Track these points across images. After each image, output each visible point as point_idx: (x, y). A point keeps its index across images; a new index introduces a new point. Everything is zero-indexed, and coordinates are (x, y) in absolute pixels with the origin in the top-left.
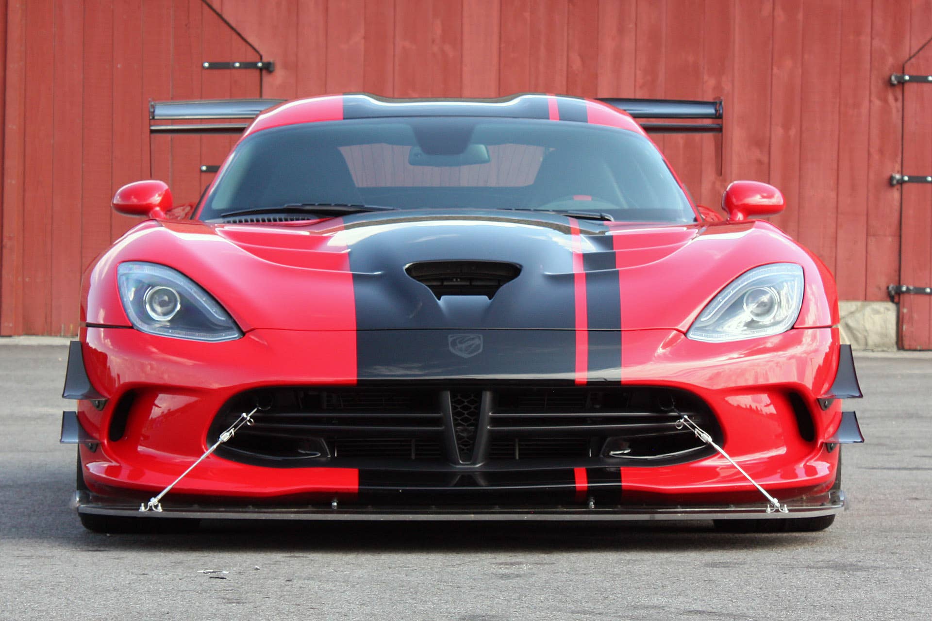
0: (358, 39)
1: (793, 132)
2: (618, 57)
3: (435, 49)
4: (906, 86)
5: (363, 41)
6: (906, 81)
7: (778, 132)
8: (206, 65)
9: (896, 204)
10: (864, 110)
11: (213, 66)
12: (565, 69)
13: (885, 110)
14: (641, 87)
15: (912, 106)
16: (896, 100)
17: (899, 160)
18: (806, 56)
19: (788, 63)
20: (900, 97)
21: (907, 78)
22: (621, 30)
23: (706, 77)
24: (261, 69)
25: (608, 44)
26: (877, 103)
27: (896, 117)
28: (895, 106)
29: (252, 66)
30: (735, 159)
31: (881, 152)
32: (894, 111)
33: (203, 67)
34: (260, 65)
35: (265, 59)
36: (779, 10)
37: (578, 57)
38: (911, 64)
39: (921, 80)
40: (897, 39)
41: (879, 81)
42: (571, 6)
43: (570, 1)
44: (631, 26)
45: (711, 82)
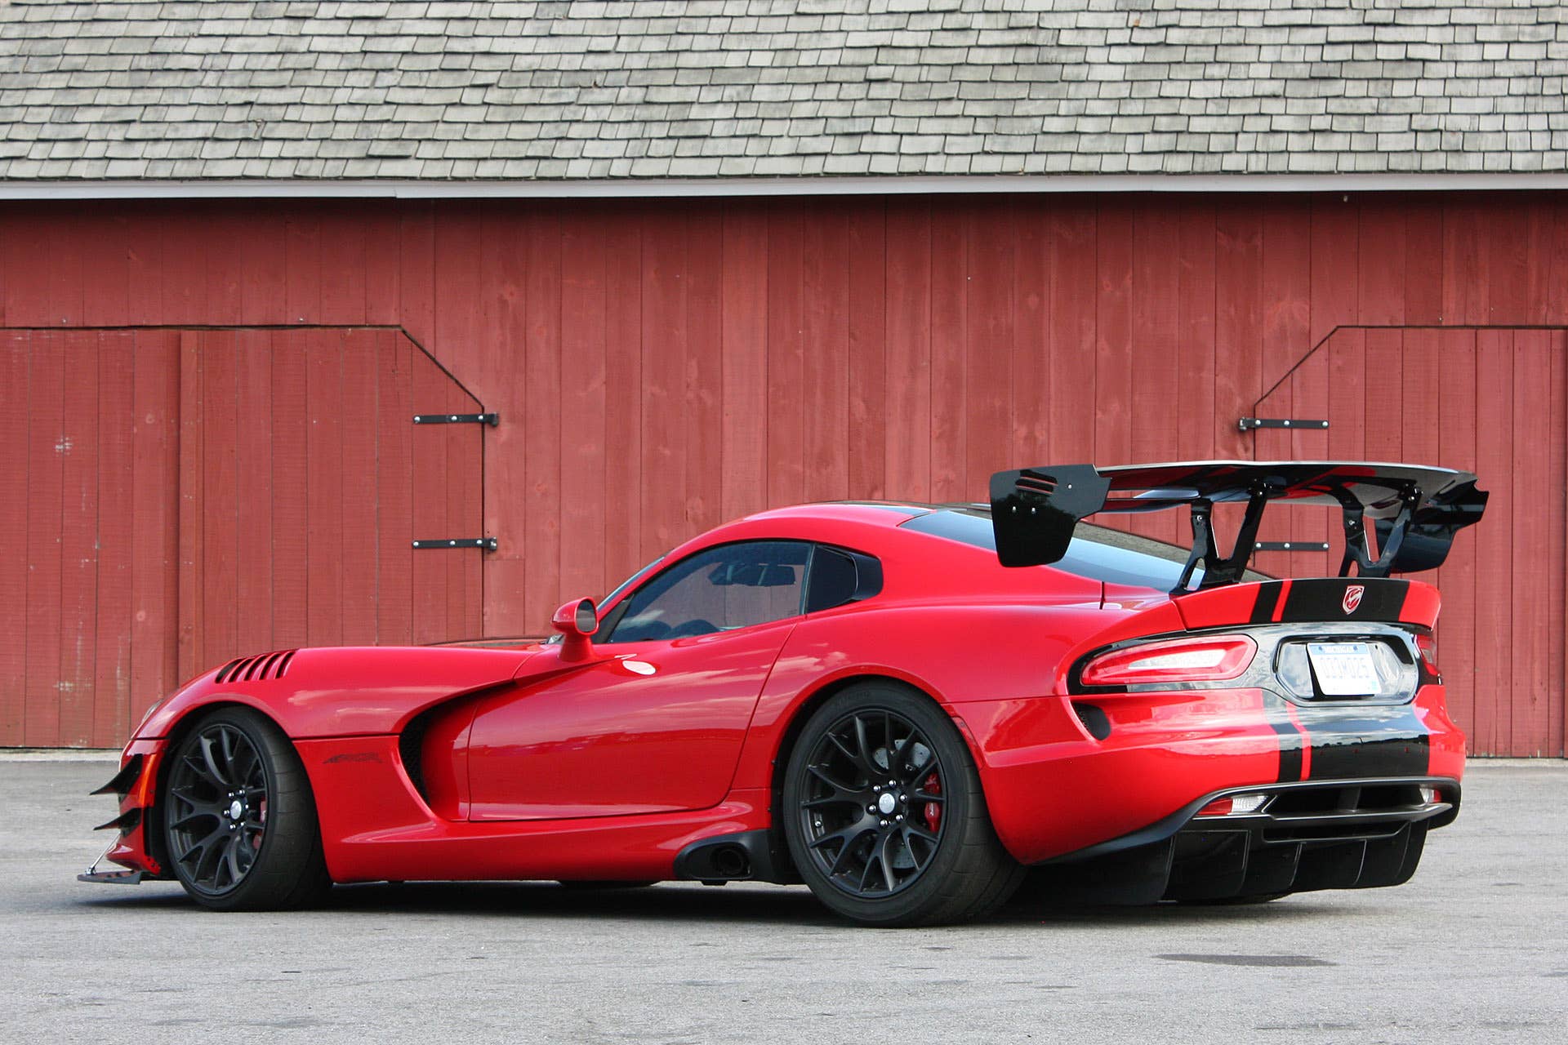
0: (598, 384)
2: (910, 401)
3: (691, 395)
4: (1258, 432)
5: (604, 387)
6: (1258, 427)
8: (418, 419)
11: (426, 420)
12: (846, 417)
14: (937, 438)
16: (1246, 449)
18: (1137, 398)
19: (1115, 406)
20: (1251, 446)
21: (1258, 422)
22: (913, 370)
23: (1015, 426)
24: (483, 423)
25: (898, 388)
28: (1245, 456)
29: (472, 419)
31: (1229, 513)
33: (414, 421)
34: (481, 417)
35: (487, 412)
36: (1102, 343)
37: (862, 404)
38: (1263, 405)
39: (1278, 424)
40: (1246, 375)
41: (1226, 427)
42: (852, 341)
43: (851, 335)
44: (924, 364)
45: (1023, 431)
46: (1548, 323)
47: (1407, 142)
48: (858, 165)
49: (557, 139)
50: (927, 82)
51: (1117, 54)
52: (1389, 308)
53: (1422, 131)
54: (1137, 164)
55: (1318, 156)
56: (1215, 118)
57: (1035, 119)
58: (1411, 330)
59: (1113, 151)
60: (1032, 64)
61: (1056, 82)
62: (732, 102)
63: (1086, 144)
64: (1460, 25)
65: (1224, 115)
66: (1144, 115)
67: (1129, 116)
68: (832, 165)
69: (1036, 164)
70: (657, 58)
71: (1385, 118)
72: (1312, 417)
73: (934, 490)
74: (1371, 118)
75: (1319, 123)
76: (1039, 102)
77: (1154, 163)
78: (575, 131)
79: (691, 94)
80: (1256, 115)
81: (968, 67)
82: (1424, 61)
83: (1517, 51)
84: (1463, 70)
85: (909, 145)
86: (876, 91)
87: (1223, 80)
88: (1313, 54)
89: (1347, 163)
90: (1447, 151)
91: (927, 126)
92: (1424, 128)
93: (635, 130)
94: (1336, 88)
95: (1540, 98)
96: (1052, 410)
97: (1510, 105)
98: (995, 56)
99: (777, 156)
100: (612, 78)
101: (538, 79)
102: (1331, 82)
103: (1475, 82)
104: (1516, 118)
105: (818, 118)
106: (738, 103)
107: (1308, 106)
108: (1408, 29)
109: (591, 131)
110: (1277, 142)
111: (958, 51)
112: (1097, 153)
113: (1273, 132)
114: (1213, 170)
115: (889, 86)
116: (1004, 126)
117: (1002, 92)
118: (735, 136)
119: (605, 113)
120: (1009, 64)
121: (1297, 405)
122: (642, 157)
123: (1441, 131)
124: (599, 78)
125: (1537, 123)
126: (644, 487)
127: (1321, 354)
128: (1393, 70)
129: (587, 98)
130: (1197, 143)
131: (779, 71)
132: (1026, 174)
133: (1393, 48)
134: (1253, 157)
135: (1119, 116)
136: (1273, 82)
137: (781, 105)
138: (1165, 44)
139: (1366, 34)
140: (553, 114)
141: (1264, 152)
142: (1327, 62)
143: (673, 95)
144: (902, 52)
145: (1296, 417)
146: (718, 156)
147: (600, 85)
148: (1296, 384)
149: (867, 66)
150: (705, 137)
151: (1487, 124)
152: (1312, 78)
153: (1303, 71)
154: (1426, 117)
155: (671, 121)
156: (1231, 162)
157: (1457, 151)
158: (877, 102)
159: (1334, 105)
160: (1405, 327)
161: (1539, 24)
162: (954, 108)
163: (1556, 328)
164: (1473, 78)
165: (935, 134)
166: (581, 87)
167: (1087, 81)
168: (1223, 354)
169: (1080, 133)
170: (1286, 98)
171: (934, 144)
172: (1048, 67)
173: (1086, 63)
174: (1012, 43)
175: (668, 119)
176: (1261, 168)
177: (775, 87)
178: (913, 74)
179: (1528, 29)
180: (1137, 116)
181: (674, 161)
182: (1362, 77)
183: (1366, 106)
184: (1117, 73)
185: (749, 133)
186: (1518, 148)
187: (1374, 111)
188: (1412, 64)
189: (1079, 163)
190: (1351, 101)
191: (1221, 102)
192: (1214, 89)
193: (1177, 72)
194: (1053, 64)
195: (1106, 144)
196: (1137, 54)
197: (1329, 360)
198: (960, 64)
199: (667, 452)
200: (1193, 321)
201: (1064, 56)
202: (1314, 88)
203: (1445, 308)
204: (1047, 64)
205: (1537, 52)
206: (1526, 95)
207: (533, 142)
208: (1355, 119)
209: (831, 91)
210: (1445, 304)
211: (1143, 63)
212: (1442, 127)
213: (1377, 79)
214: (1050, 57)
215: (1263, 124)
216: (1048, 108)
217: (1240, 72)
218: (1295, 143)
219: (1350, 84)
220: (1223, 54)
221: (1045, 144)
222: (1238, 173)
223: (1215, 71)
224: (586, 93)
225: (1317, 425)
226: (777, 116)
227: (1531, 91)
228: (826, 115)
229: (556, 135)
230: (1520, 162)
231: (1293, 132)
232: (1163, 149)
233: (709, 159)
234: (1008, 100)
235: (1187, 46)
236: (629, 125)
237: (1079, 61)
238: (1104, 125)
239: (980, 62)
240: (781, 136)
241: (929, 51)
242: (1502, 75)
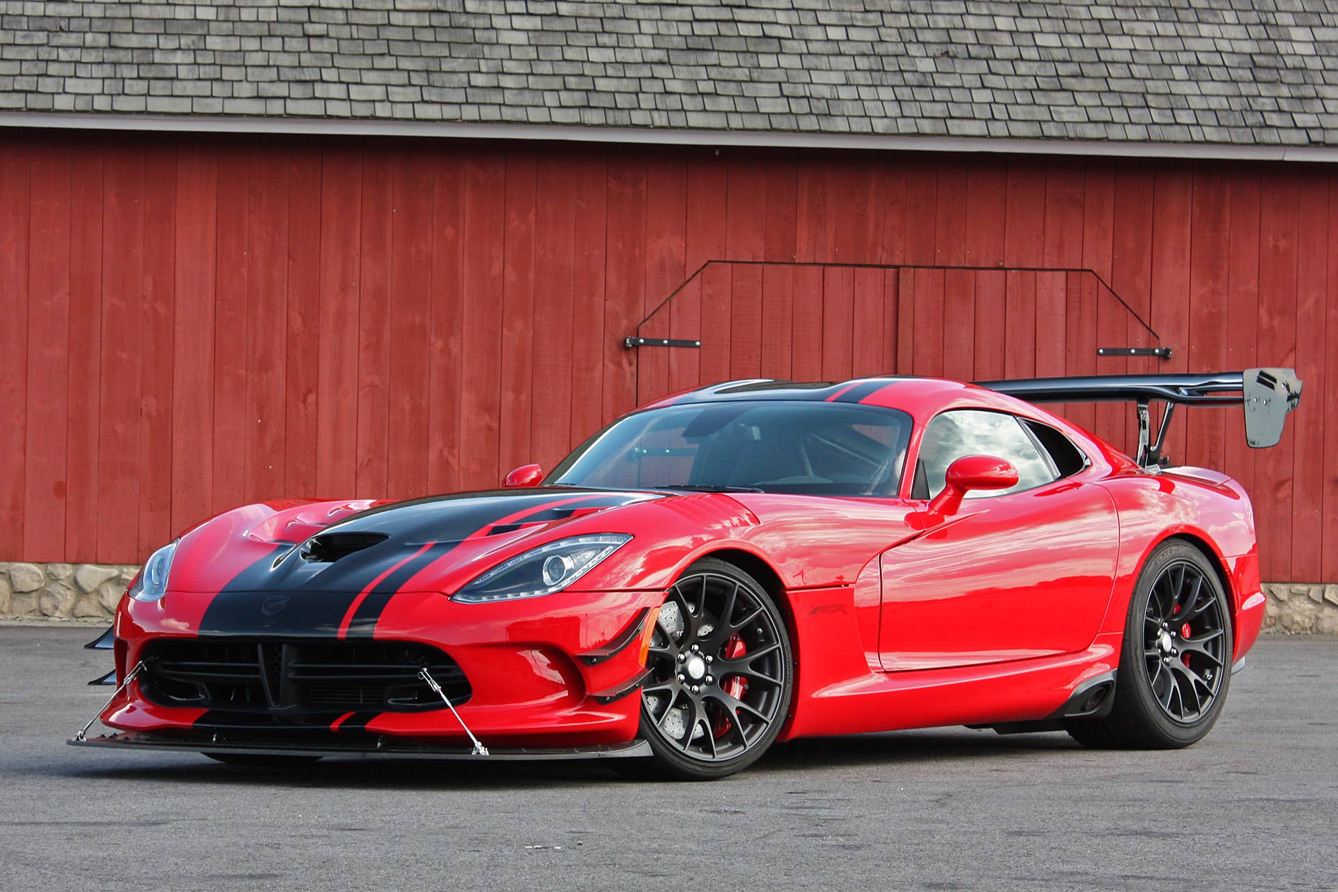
0: (62, 295)
1: (523, 397)
2: (341, 317)
3: (146, 306)
4: (641, 349)
5: (68, 297)
6: (641, 344)
7: (508, 398)
10: (598, 375)
12: (285, 329)
13: (620, 375)
14: (366, 348)
15: (647, 370)
16: (630, 364)
18: (537, 318)
19: (519, 325)
20: (635, 361)
21: (642, 341)
22: (344, 288)
23: (433, 339)
25: (331, 303)
26: (611, 367)
27: (630, 383)
28: (629, 370)
30: (464, 425)
32: (628, 375)
36: (509, 269)
37: (298, 317)
38: (646, 326)
39: (656, 343)
40: (631, 301)
41: (613, 344)
42: (291, 262)
43: (290, 257)
44: (354, 284)
45: (439, 344)
46: (883, 263)
47: (781, 106)
48: (315, 108)
49: (38, 76)
50: (358, 39)
51: (518, 22)
52: (752, 246)
53: (792, 97)
54: (558, 116)
55: (710, 115)
56: (615, 80)
57: (460, 75)
58: (771, 266)
59: (535, 104)
60: (446, 27)
61: (471, 43)
62: (189, 49)
63: (510, 97)
64: (802, 9)
65: (622, 78)
66: (554, 75)
67: (542, 75)
68: (293, 108)
69: (470, 113)
70: (112, 9)
71: (759, 85)
72: (687, 337)
73: (361, 393)
74: (747, 84)
75: (704, 87)
76: (461, 60)
77: (572, 116)
78: (53, 69)
79: (151, 41)
80: (649, 78)
81: (391, 28)
82: (779, 38)
83: (854, 34)
84: (814, 47)
85: (355, 92)
86: (316, 45)
87: (614, 48)
88: (685, 29)
89: (736, 122)
90: (817, 115)
91: (369, 77)
92: (794, 95)
93: (107, 70)
94: (712, 58)
95: (882, 72)
96: (465, 327)
97: (859, 78)
98: (413, 20)
99: (242, 98)
100: (74, 24)
101: (9, 22)
102: (705, 53)
103: (825, 59)
104: (867, 89)
105: (269, 66)
106: (194, 51)
107: (692, 73)
108: (759, 10)
109: (69, 70)
110: (673, 102)
111: (379, 14)
112: (522, 106)
113: (667, 93)
114: (625, 123)
115: (326, 41)
116: (437, 80)
117: (426, 51)
118: (199, 79)
119: (77, 54)
120: (427, 27)
121: (674, 327)
122: (119, 95)
123: (808, 98)
124: (64, 24)
125: (886, 94)
126: (104, 385)
127: (695, 283)
128: (755, 45)
129: (55, 41)
130: (606, 101)
131: (225, 25)
132: (464, 121)
133: (750, 26)
134: (655, 114)
135: (532, 74)
136: (657, 51)
137: (234, 54)
138: (557, 15)
139: (725, 14)
140: (30, 54)
141: (663, 110)
142: (698, 36)
143: (134, 41)
144: (330, 13)
145: (673, 337)
146: (188, 96)
147: (66, 29)
148: (674, 308)
149: (302, 23)
150: (172, 79)
151: (845, 93)
152: (689, 49)
153: (679, 43)
154: (792, 85)
155: (138, 65)
156: (638, 118)
157: (825, 115)
158: (318, 55)
159: (714, 73)
160: (765, 262)
161: (866, 11)
162: (388, 62)
163: (889, 267)
164: (823, 55)
165: (377, 85)
166: (48, 31)
167: (498, 43)
168: (612, 282)
169: (503, 88)
170: (671, 65)
171: (378, 93)
172: (462, 30)
173: (492, 28)
174: (425, 8)
175: (135, 61)
176: (665, 123)
177: (224, 38)
178: (345, 32)
179: (859, 16)
180: (548, 75)
181: (149, 99)
182: (731, 49)
183: (741, 74)
184: (521, 38)
185: (212, 77)
186: (876, 115)
187: (748, 79)
188: (769, 40)
189: (508, 114)
190: (727, 70)
191: (617, 65)
192: (608, 55)
193: (574, 39)
194: (464, 28)
195: (527, 98)
196: (536, 23)
197: (701, 289)
198: (384, 25)
199: (125, 356)
200: (586, 253)
201: (473, 22)
202: (692, 58)
203: (798, 248)
204: (459, 27)
205: (870, 35)
206: (871, 71)
207: (17, 78)
208: (733, 85)
209: (276, 44)
210: (798, 245)
211: (543, 30)
212: (808, 94)
213: (744, 52)
214: (461, 22)
215: (657, 86)
216: (470, 65)
217: (627, 41)
218: (689, 103)
219: (722, 55)
220: (609, 26)
221: (475, 96)
222: (645, 127)
223: (604, 39)
224: (55, 36)
225: (690, 344)
226: (234, 63)
227: (875, 67)
228: (277, 63)
229: (36, 73)
230: (879, 126)
231: (684, 94)
232: (578, 104)
233: (180, 99)
234: (433, 57)
235: (576, 17)
236: (100, 66)
237: (486, 26)
238: (521, 82)
239: (401, 24)
240: (241, 81)
241: (354, 13)
242: (847, 52)
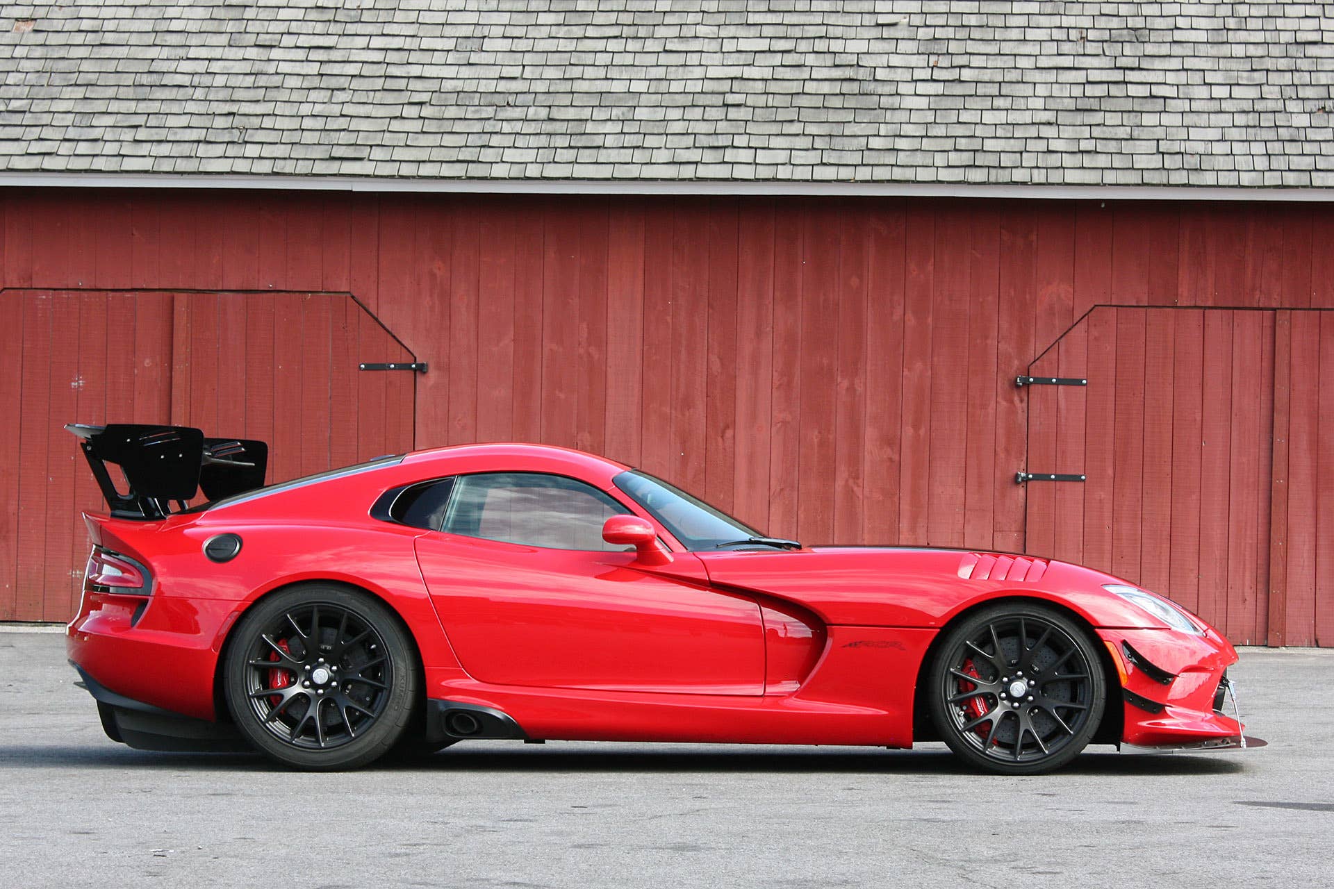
0: (507, 341)
1: (922, 432)
2: (755, 359)
3: (582, 351)
4: (1031, 387)
5: (512, 344)
6: (1031, 383)
7: (908, 431)
8: (363, 366)
9: (1022, 501)
10: (991, 411)
11: (369, 367)
12: (705, 371)
13: (1011, 411)
14: (778, 388)
15: (1037, 406)
16: (1022, 401)
17: (1025, 458)
18: (935, 359)
19: (919, 366)
20: (1025, 398)
22: (759, 333)
23: (839, 379)
24: (415, 370)
25: (746, 348)
26: (1003, 404)
27: (1021, 418)
28: (1020, 406)
29: (406, 367)
30: (867, 458)
31: (1007, 451)
32: (1019, 411)
33: (360, 368)
34: (414, 366)
35: (419, 361)
36: (909, 315)
37: (718, 361)
38: (1036, 367)
39: (1045, 382)
40: (1022, 343)
41: (1005, 383)
42: (710, 310)
43: (710, 306)
44: (768, 329)
45: (845, 384)
46: (1260, 306)
47: (1156, 162)
48: (723, 172)
49: (482, 147)
50: (772, 107)
51: (921, 88)
52: (1136, 292)
53: (1167, 154)
54: (944, 175)
55: (1087, 172)
56: (1003, 140)
57: (861, 138)
58: (1153, 310)
59: (925, 164)
60: (856, 95)
61: (876, 109)
62: (619, 120)
63: (902, 158)
64: (1191, 70)
65: (1010, 138)
66: (947, 137)
67: (935, 137)
68: (703, 172)
69: (864, 173)
70: (556, 84)
71: (1137, 142)
72: (1074, 376)
73: (773, 429)
74: (1127, 142)
75: (1085, 145)
76: (863, 125)
77: (958, 175)
78: (495, 140)
79: (586, 114)
80: (1035, 138)
81: (804, 96)
82: (1165, 98)
83: (1238, 92)
84: (1196, 106)
85: (762, 157)
86: (733, 113)
87: (1007, 110)
88: (1077, 91)
89: (1110, 177)
90: (1188, 170)
91: (775, 142)
92: (1169, 151)
93: (542, 141)
94: (1098, 118)
95: (1258, 129)
96: (868, 368)
97: (1235, 134)
98: (825, 88)
99: (658, 164)
100: (521, 99)
101: (463, 98)
102: (1093, 113)
103: (1205, 116)
104: (1241, 144)
105: (687, 134)
106: (623, 121)
107: (1076, 133)
108: (1151, 72)
109: (507, 141)
110: (1054, 160)
111: (795, 83)
112: (912, 166)
113: (1049, 151)
114: (1004, 181)
115: (743, 110)
116: (838, 144)
117: (833, 117)
118: (622, 148)
119: (518, 127)
120: (837, 94)
121: (1062, 367)
122: (550, 163)
123: (1182, 154)
124: (511, 99)
125: (1258, 149)
126: (544, 423)
127: (1082, 327)
128: (1141, 105)
129: (502, 115)
130: (991, 160)
131: (654, 97)
132: (857, 181)
133: (1140, 87)
134: (1036, 171)
135: (927, 136)
136: (1047, 112)
137: (658, 123)
138: (960, 81)
139: (1117, 76)
140: (477, 127)
141: (1044, 168)
142: (1089, 97)
143: (571, 113)
144: (751, 83)
145: (1061, 376)
146: (611, 163)
147: (513, 104)
148: (1062, 350)
149: (724, 93)
150: (599, 148)
151: (1218, 148)
152: (1077, 110)
153: (1069, 104)
154: (1169, 142)
155: (571, 135)
156: (1019, 175)
157: (1196, 170)
158: (734, 123)
159: (1097, 132)
160: (1148, 306)
161: (1254, 70)
162: (796, 128)
163: (1266, 309)
164: (1204, 112)
165: (782, 149)
166: (497, 106)
167: (900, 109)
169: (898, 150)
170: (1058, 125)
171: (782, 157)
172: (869, 97)
173: (898, 94)
174: (838, 77)
175: (568, 132)
176: (1042, 180)
177: (652, 109)
178: (761, 101)
179: (1245, 75)
180: (941, 137)
181: (577, 166)
182: (1117, 109)
183: (1122, 133)
184: (923, 103)
185: (634, 145)
186: (1244, 169)
187: (1129, 137)
188: (1155, 100)
189: (898, 174)
190: (1110, 128)
191: (1007, 126)
192: (1001, 117)
193: (971, 103)
194: (871, 94)
195: (919, 159)
196: (938, 88)
197: (1088, 332)
198: (798, 94)
199: (562, 395)
200: (981, 300)
201: (880, 89)
202: (1079, 118)
203: (1179, 293)
204: (867, 94)
205: (1253, 93)
206: (1247, 127)
207: (462, 149)
208: (1113, 143)
209: (697, 113)
210: (1180, 290)
211: (943, 95)
212: (1183, 151)
213: (1129, 112)
214: (869, 90)
215: (1041, 145)
216: (871, 129)
217: (1020, 104)
218: (1068, 161)
219: (1108, 115)
220: (1006, 90)
221: (870, 158)
222: (1024, 183)
223: (999, 102)
224: (502, 111)
225: (1077, 382)
226: (656, 132)
227: (1251, 124)
228: (695, 131)
229: (480, 144)
230: (1246, 179)
231: (1066, 152)
232: (965, 164)
233: (603, 166)
234: (839, 122)
235: (977, 82)
236: (537, 137)
237: (892, 93)
238: (915, 144)
239: (813, 92)
240: (660, 148)
241: (773, 83)
242: (1227, 110)
